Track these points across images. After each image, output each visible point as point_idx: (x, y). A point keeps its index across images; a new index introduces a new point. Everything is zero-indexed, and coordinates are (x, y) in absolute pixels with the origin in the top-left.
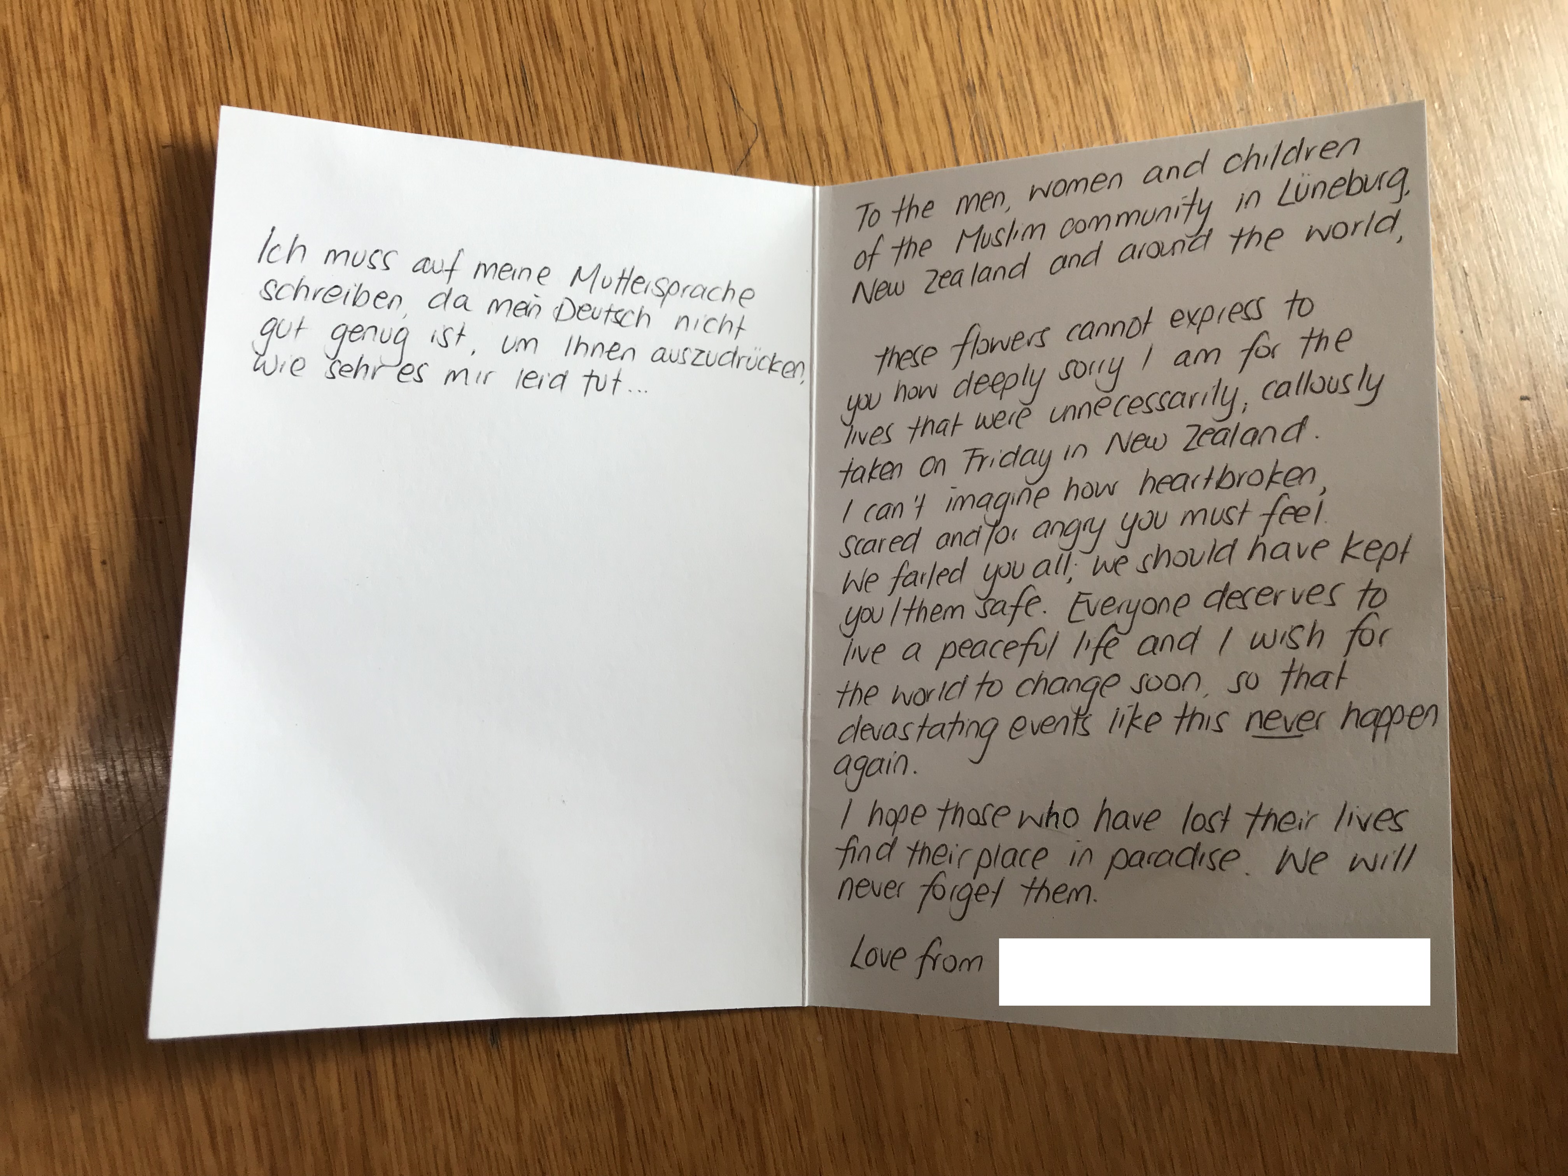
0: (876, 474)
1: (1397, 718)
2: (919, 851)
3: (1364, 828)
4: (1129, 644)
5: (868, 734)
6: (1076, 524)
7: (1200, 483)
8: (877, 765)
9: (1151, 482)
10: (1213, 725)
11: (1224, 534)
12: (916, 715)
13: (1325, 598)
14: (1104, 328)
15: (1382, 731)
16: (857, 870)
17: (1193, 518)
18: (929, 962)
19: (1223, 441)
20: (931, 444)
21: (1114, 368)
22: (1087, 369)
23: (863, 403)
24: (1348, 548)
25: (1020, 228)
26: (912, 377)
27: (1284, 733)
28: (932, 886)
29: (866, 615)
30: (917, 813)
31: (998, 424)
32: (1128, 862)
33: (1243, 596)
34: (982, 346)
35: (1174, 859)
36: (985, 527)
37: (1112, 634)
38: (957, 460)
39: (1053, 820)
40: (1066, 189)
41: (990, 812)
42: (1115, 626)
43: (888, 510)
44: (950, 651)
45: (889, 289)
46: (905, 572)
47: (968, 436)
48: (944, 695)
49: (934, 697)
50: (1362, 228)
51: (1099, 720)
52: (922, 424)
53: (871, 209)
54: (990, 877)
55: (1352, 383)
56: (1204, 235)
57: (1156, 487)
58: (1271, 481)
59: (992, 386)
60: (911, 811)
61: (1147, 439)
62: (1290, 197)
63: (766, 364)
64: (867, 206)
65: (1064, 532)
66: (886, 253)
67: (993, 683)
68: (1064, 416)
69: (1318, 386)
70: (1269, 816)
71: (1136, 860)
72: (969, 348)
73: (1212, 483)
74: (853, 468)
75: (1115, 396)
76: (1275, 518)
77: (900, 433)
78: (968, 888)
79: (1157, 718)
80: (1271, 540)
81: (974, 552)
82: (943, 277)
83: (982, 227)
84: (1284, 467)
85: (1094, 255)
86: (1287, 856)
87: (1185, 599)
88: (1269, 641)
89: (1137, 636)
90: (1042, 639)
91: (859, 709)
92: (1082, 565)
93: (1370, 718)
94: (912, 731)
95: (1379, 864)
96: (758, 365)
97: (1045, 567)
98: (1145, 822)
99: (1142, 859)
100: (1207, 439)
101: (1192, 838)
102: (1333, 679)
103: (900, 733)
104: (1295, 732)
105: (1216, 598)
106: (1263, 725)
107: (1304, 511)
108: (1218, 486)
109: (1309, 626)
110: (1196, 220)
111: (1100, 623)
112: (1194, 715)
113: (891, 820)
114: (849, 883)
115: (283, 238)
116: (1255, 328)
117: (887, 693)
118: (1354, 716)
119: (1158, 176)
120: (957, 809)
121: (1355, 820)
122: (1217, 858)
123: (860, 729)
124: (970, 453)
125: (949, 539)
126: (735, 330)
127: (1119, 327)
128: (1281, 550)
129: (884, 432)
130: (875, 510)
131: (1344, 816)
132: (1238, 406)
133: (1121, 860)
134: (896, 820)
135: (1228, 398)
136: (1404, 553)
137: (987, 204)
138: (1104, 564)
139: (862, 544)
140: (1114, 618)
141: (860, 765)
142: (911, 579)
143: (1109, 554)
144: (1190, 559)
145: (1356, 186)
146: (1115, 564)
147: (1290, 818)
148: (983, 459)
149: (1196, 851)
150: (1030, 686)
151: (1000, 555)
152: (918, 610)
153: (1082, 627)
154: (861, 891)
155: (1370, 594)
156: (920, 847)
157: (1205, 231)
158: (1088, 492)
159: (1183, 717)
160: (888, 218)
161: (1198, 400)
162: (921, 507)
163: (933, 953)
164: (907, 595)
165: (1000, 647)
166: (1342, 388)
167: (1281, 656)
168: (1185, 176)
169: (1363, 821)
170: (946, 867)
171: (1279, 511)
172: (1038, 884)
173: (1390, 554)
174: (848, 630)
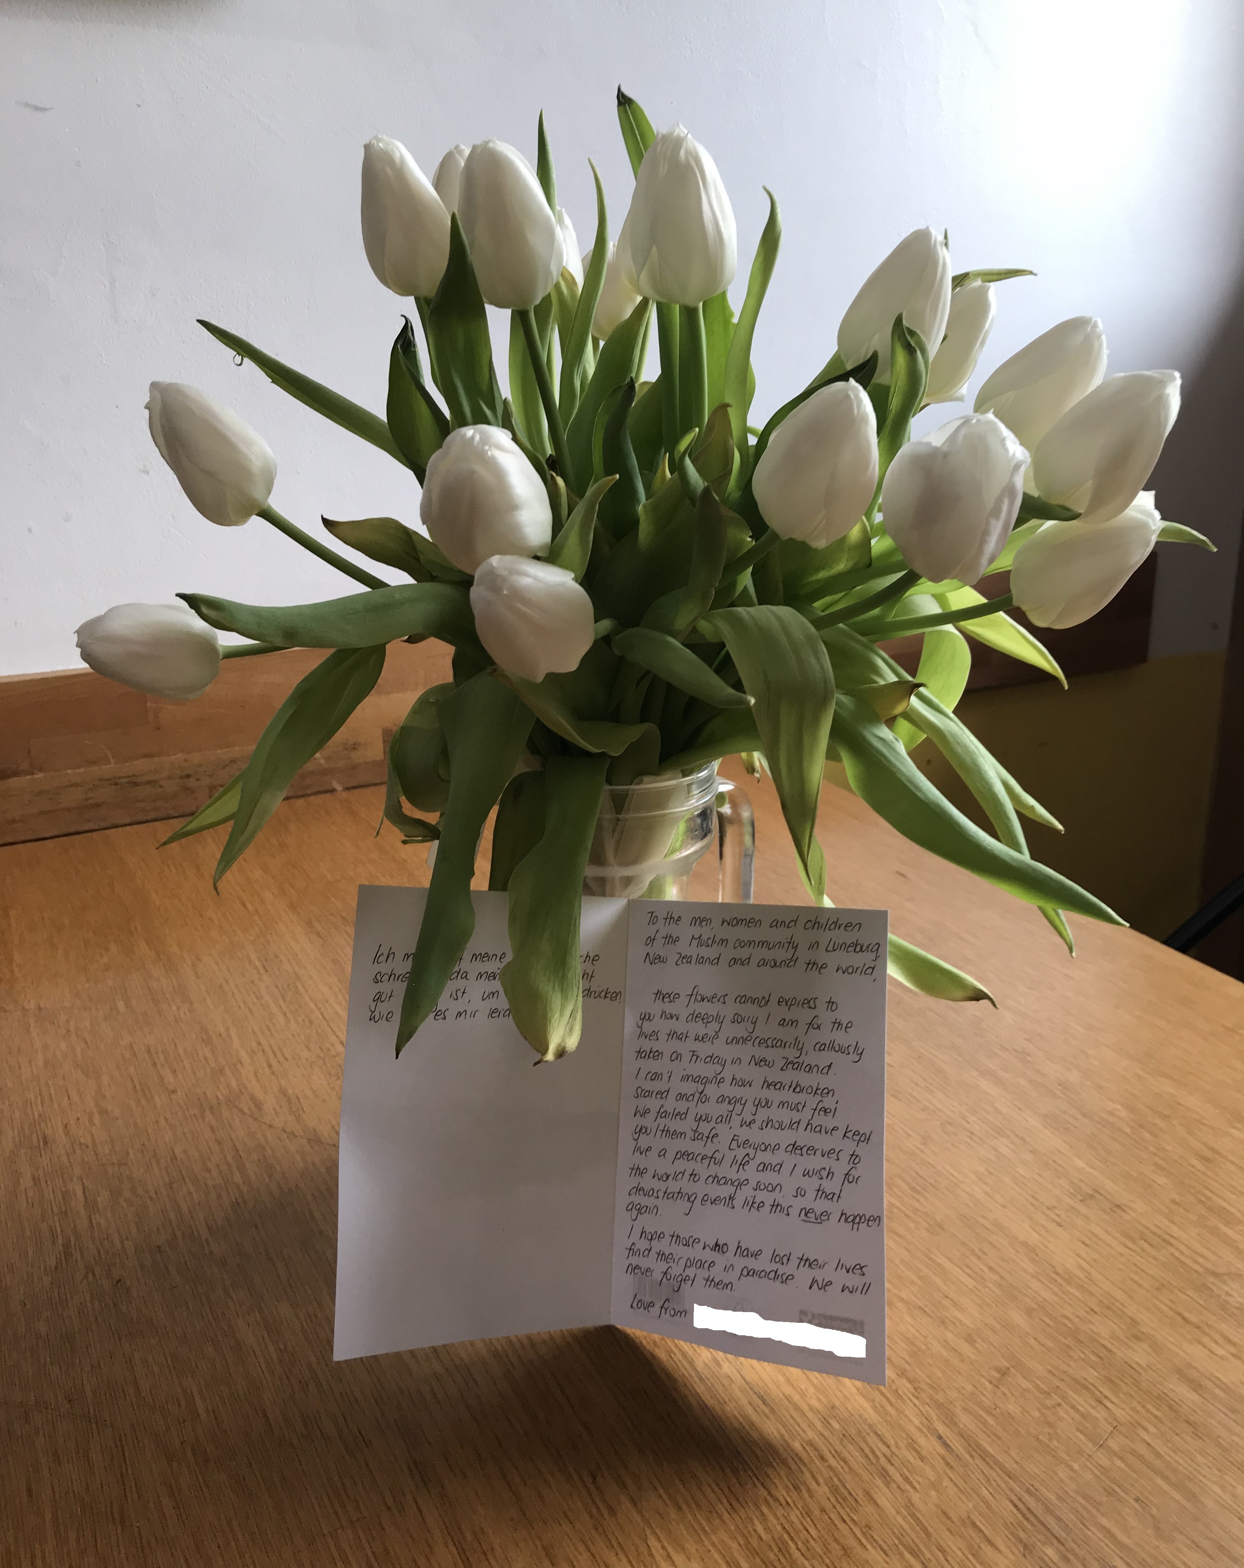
0: (651, 1055)
1: (863, 1220)
2: (661, 1255)
3: (848, 1272)
4: (753, 1165)
5: (641, 1193)
6: (734, 1099)
7: (787, 1088)
8: (645, 1209)
9: (766, 1083)
10: (785, 1212)
11: (796, 1116)
12: (662, 1186)
13: (835, 1156)
14: (750, 1000)
15: (856, 1226)
16: (634, 1260)
17: (783, 1105)
18: (663, 1310)
19: (797, 1068)
20: (675, 1045)
21: (754, 1021)
22: (743, 1020)
23: (647, 1017)
24: (846, 1133)
25: (717, 939)
26: (670, 1008)
27: (814, 1220)
28: (665, 1273)
29: (644, 1130)
30: (661, 1236)
31: (704, 1040)
32: (748, 1273)
33: (801, 1149)
34: (699, 998)
35: (767, 1275)
36: (697, 1094)
37: (747, 1159)
38: (686, 1056)
39: (717, 1248)
40: (737, 924)
41: (691, 1240)
42: (748, 1154)
43: (656, 1076)
44: (678, 1156)
45: (660, 959)
46: (662, 1110)
47: (691, 1045)
48: (675, 1178)
49: (671, 1178)
50: (860, 970)
51: (738, 1202)
52: (672, 1033)
53: (654, 915)
54: (690, 1272)
55: (851, 1049)
56: (794, 960)
57: (768, 1086)
58: (815, 1093)
59: (703, 1019)
60: (658, 1234)
61: (766, 1061)
62: (831, 948)
63: (603, 994)
64: (652, 913)
65: (729, 1102)
66: (660, 941)
67: (696, 1175)
68: (732, 1041)
69: (837, 1049)
70: (807, 1260)
71: (751, 1273)
72: (693, 997)
73: (792, 1089)
74: (642, 1050)
75: (754, 1035)
76: (817, 1112)
77: (663, 1036)
78: (681, 1277)
79: (762, 1204)
80: (815, 1123)
81: (691, 1105)
82: (683, 958)
83: (701, 936)
84: (821, 1087)
85: (747, 960)
86: (814, 1281)
87: (777, 1146)
88: (811, 1174)
89: (758, 1160)
90: (718, 1156)
91: (638, 1179)
92: (736, 1120)
93: (851, 1218)
94: (661, 1194)
95: (854, 1290)
96: (599, 995)
97: (720, 1119)
98: (756, 1255)
99: (754, 1273)
100: (790, 1066)
101: (775, 1266)
102: (836, 1197)
103: (655, 1194)
104: (819, 1221)
105: (790, 1148)
106: (806, 1215)
107: (828, 1111)
108: (794, 1091)
109: (828, 1169)
110: (791, 951)
111: (740, 1153)
112: (778, 1205)
113: (650, 1238)
114: (630, 1267)
115: (384, 950)
116: (813, 1013)
117: (651, 1172)
118: (844, 1217)
119: (776, 925)
120: (678, 1236)
121: (844, 1267)
122: (784, 1277)
123: (639, 1189)
124: (692, 1053)
125: (681, 1096)
126: (589, 977)
127: (756, 1000)
128: (818, 1129)
129: (655, 1033)
130: (650, 1075)
131: (839, 1265)
132: (804, 1052)
133: (745, 1273)
134: (652, 1238)
135: (800, 1046)
136: (868, 1139)
137: (704, 923)
138: (745, 1122)
139: (643, 1092)
140: (747, 1150)
141: (638, 1207)
142: (664, 1115)
143: (749, 1118)
144: (781, 1127)
145: (858, 949)
146: (750, 1123)
147: (815, 1263)
148: (697, 1057)
149: (776, 1272)
150: (711, 1179)
151: (703, 1109)
152: (666, 1131)
153: (734, 1153)
154: (636, 1271)
155: (854, 1157)
156: (661, 1253)
157: (794, 958)
158: (740, 1084)
159: (773, 1206)
160: (661, 921)
161: (788, 1044)
162: (670, 1077)
163: (666, 1306)
164: (662, 1122)
165: (700, 1158)
166: (846, 1052)
167: (814, 1182)
168: (788, 927)
169: (848, 1268)
170: (671, 1264)
171: (818, 1109)
172: (711, 1278)
173: (862, 1139)
174: (636, 1137)
